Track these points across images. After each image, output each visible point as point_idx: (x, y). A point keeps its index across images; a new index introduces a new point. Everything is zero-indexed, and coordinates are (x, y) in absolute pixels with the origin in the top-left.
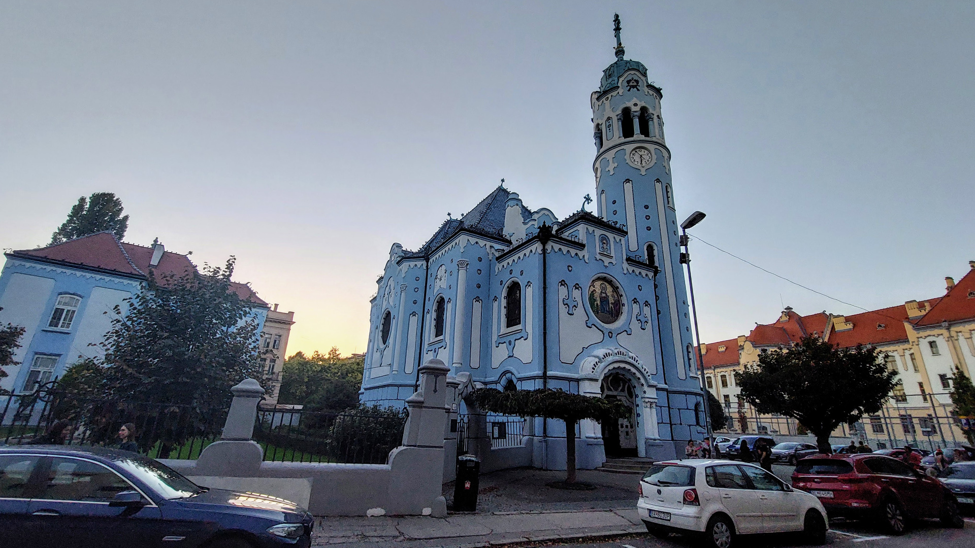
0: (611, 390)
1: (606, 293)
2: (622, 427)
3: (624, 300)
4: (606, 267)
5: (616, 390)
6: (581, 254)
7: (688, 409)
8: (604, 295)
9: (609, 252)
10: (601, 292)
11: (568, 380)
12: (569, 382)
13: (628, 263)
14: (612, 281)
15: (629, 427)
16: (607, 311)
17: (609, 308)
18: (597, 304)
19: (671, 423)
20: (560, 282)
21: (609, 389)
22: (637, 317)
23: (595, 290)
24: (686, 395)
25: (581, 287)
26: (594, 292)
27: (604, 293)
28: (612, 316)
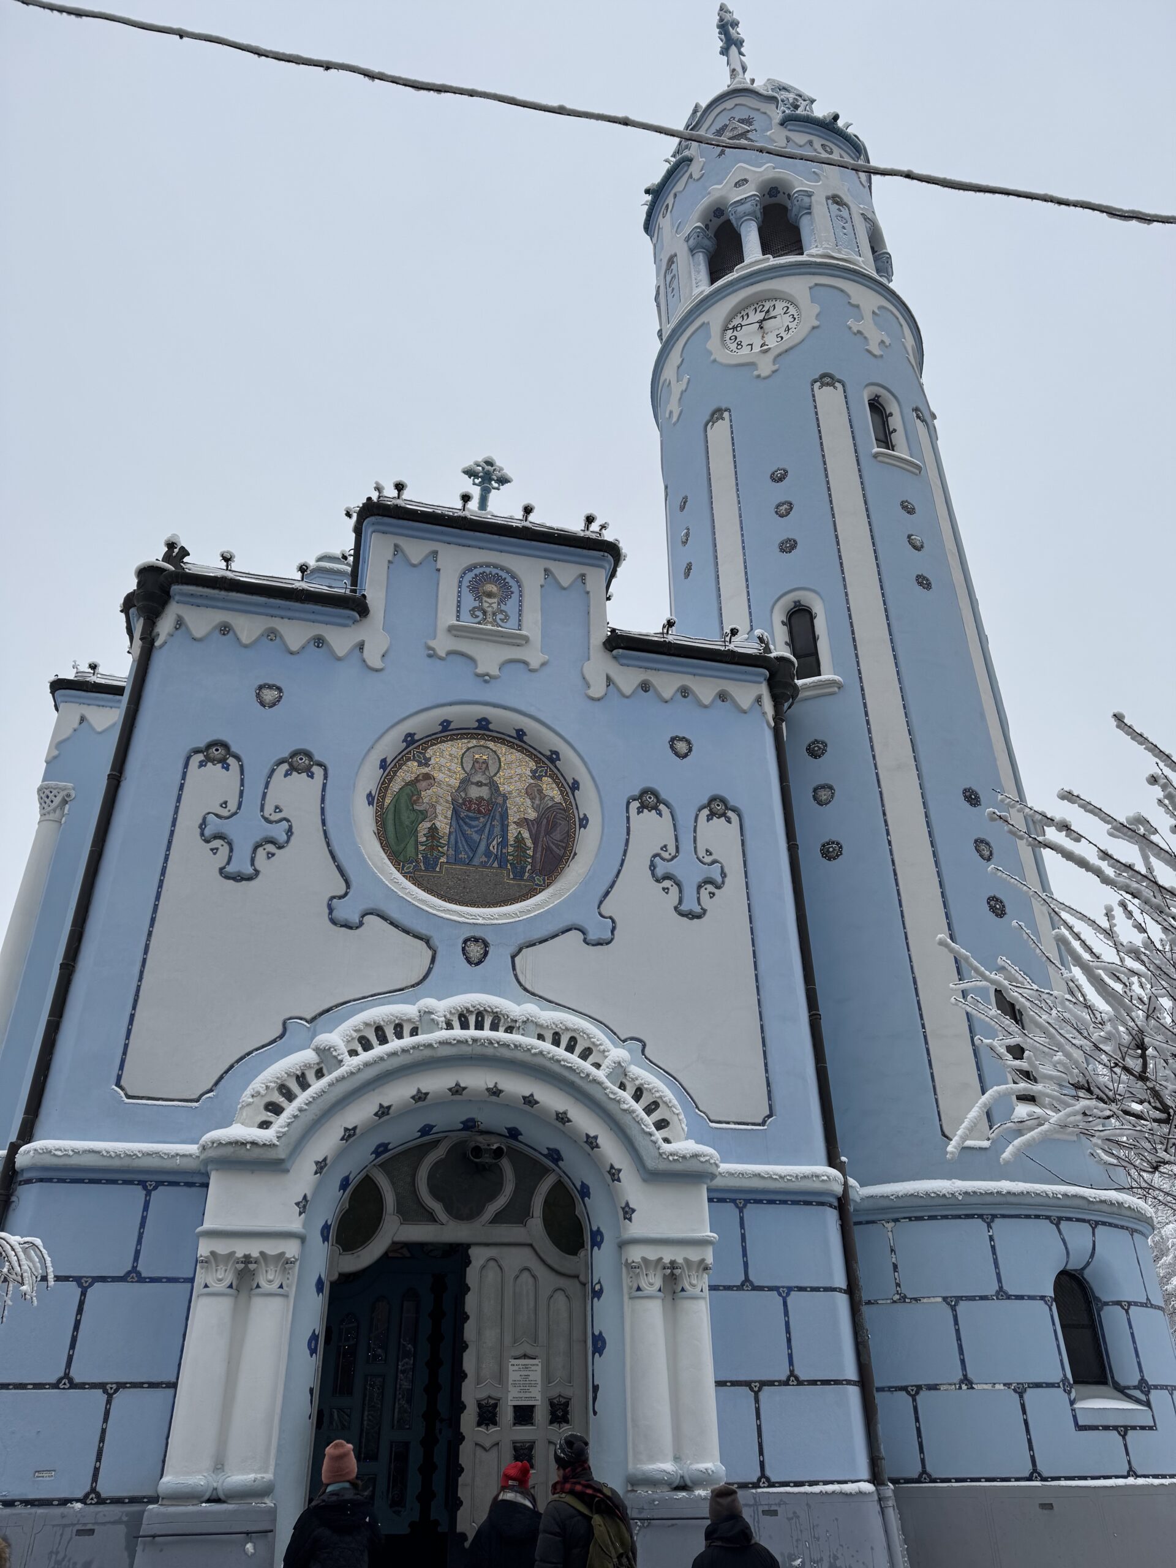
0: (432, 1218)
1: (493, 786)
2: (488, 1415)
3: (588, 802)
4: (485, 679)
5: (464, 1212)
6: (341, 639)
7: (1002, 1294)
8: (474, 792)
9: (513, 622)
10: (465, 782)
11: (142, 1183)
12: (148, 1193)
13: (615, 658)
14: (520, 734)
15: (541, 1415)
16: (488, 853)
17: (504, 843)
18: (433, 830)
19: (864, 1382)
20: (197, 751)
21: (413, 1211)
22: (653, 867)
23: (427, 777)
24: (989, 1220)
25: (320, 765)
26: (423, 785)
27: (479, 784)
28: (519, 875)
